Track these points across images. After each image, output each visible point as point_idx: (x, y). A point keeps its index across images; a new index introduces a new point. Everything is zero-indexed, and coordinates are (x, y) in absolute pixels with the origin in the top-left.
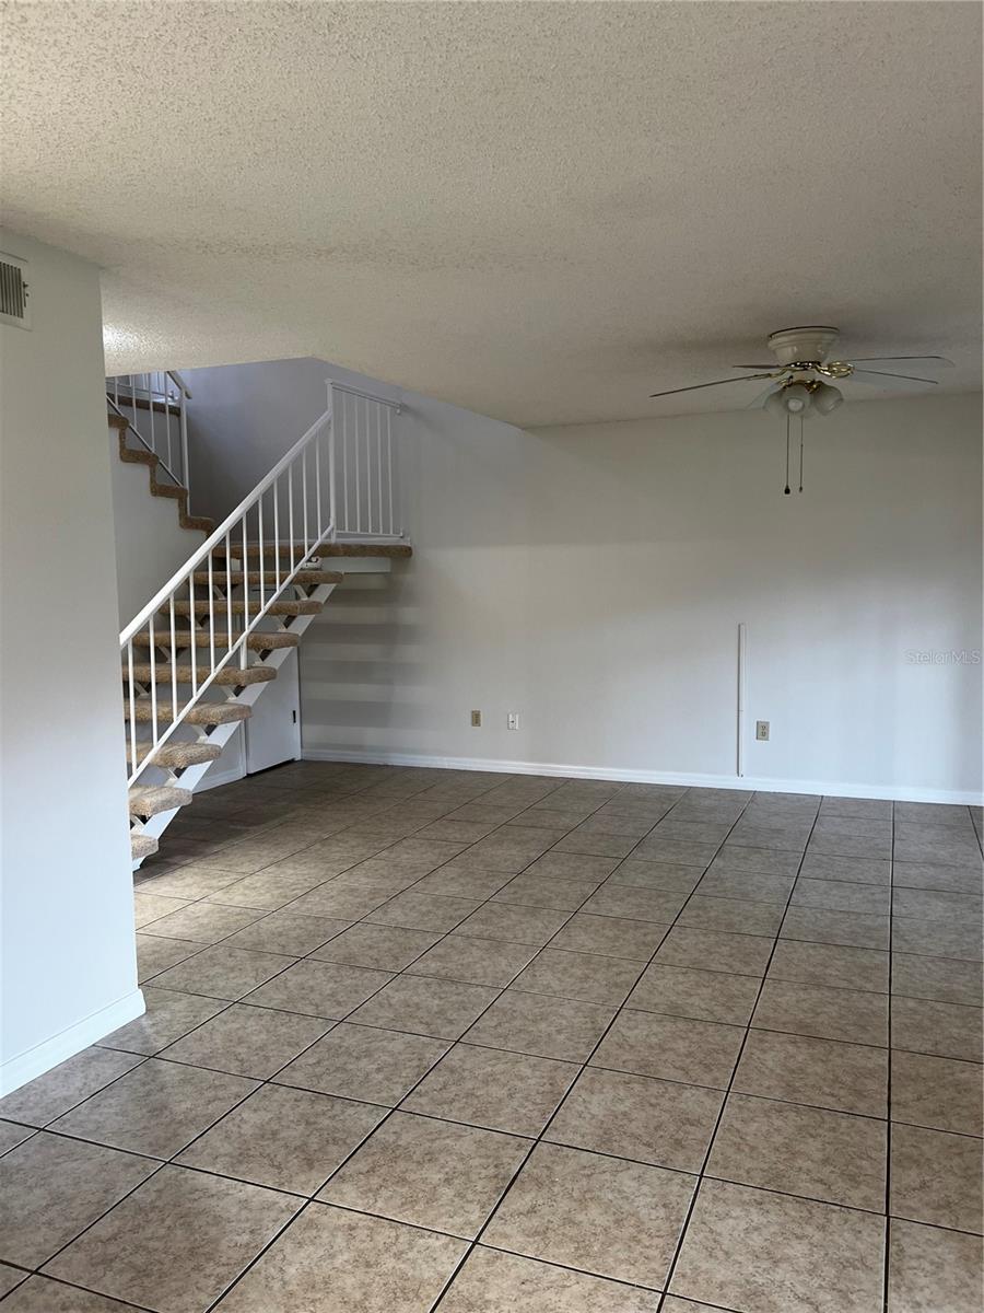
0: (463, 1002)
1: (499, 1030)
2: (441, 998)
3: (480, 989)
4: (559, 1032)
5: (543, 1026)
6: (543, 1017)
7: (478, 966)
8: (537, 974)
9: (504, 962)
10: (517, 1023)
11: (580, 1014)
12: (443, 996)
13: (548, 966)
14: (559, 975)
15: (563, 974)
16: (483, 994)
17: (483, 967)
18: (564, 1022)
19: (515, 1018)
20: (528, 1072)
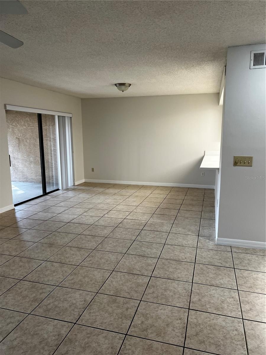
0: (136, 250)
1: (125, 243)
2: (142, 250)
3: (133, 253)
4: (111, 243)
5: (115, 244)
6: (115, 246)
7: (135, 262)
8: (116, 259)
9: (127, 263)
10: (121, 245)
11: (105, 248)
12: (142, 251)
13: (112, 262)
14: (109, 259)
15: (108, 259)
16: (131, 252)
17: (133, 261)
18: (109, 245)
19: (122, 246)
20: (118, 236)
